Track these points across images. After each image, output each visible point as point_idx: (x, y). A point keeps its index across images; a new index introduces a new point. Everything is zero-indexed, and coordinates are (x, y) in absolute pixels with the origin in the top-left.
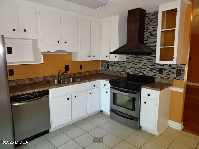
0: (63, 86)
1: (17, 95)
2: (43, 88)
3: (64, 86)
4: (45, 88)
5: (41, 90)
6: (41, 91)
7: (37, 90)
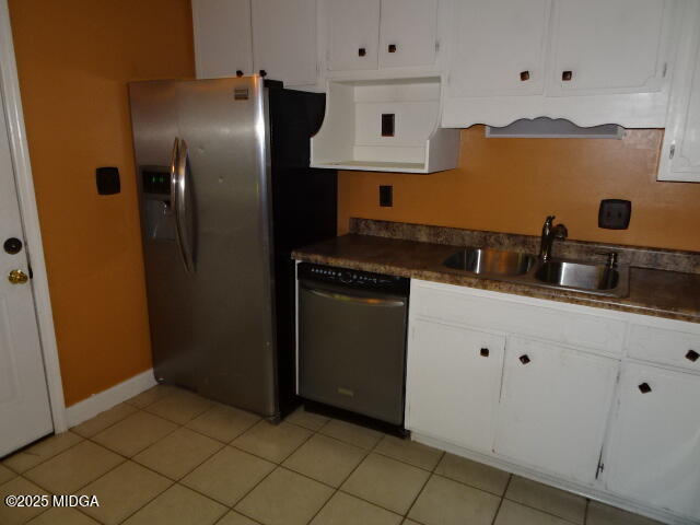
0: (470, 285)
1: (313, 262)
2: (387, 267)
3: (476, 286)
4: (393, 268)
5: (382, 269)
6: (379, 276)
7: (367, 267)
